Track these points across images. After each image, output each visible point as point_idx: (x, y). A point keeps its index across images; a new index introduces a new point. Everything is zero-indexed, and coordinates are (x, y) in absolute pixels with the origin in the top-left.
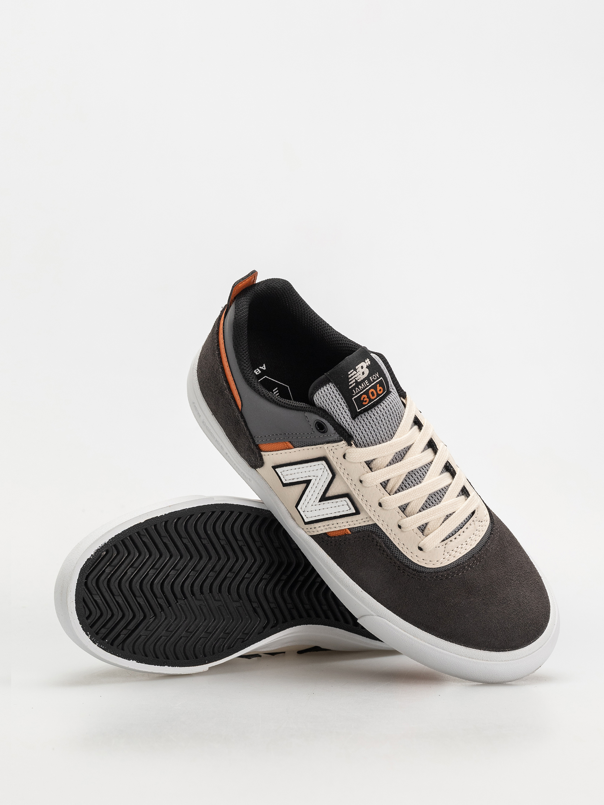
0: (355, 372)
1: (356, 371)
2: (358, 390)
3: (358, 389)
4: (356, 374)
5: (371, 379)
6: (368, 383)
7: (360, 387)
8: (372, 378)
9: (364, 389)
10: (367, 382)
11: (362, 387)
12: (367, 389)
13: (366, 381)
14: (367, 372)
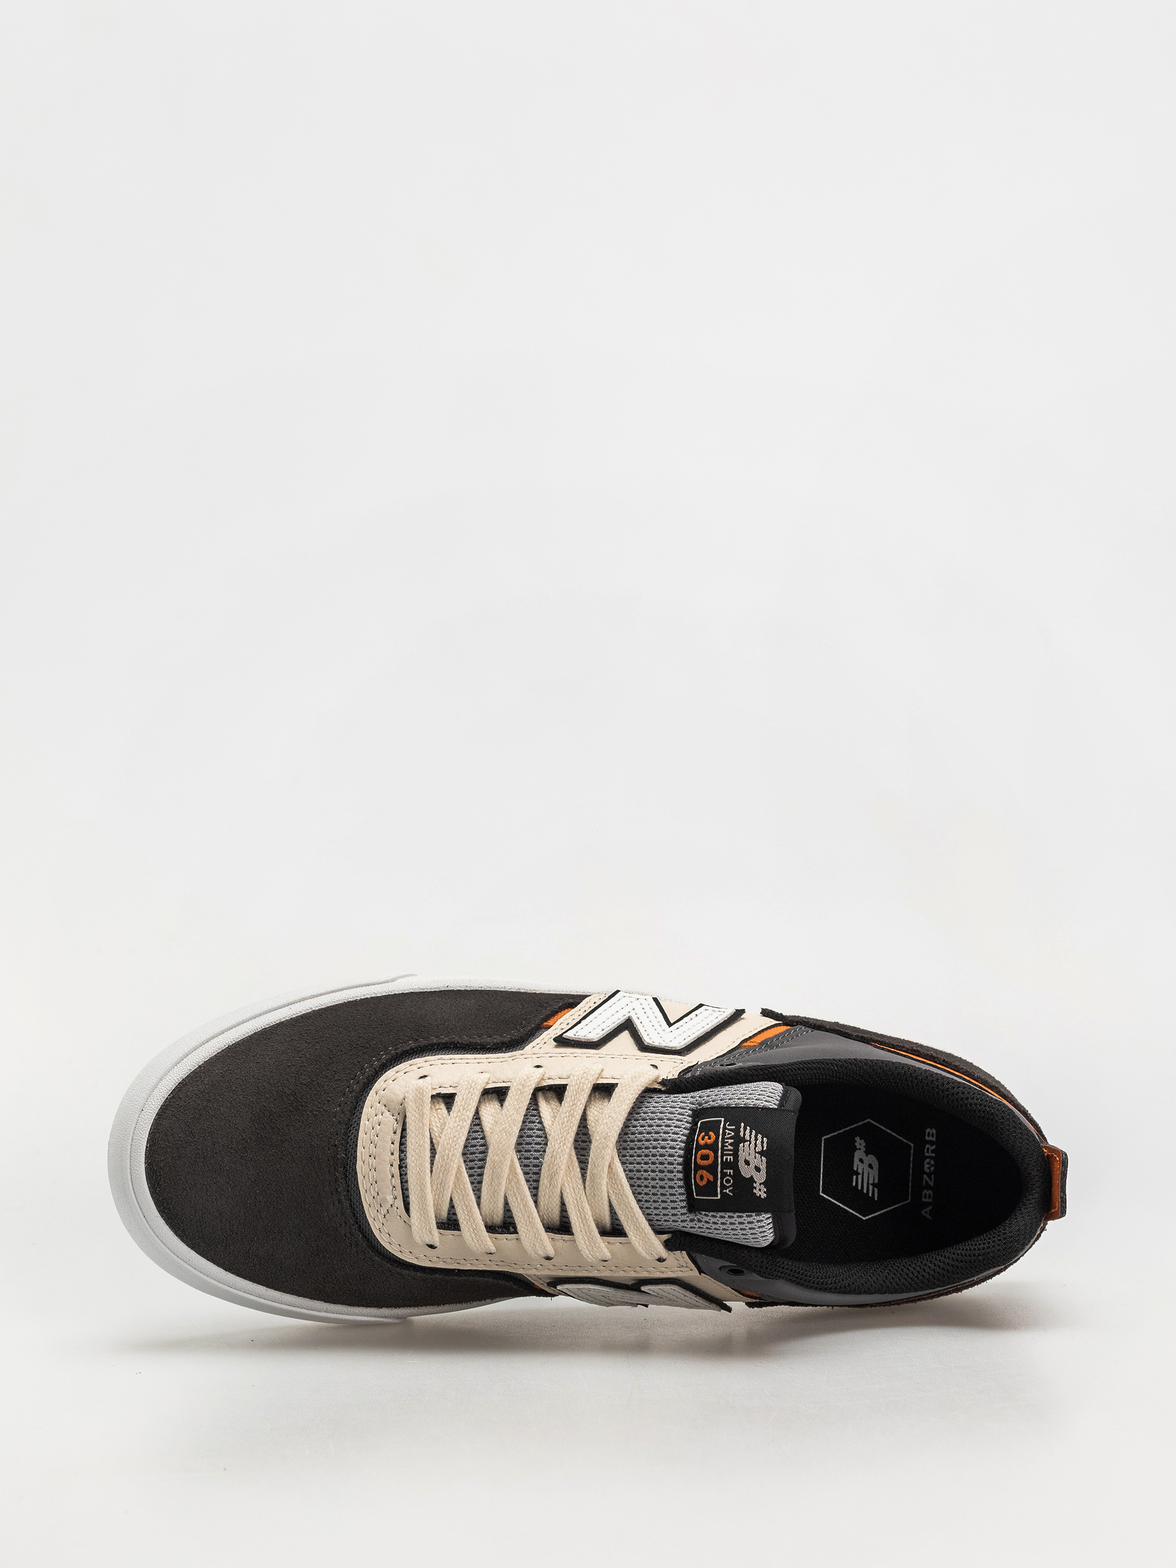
0: (759, 1148)
1: (758, 1153)
2: (729, 1134)
3: (729, 1136)
4: (755, 1149)
5: (728, 1171)
6: (727, 1159)
7: (730, 1141)
8: (730, 1175)
9: (723, 1146)
10: (730, 1159)
11: (727, 1144)
12: (720, 1151)
13: (732, 1157)
14: (746, 1172)
